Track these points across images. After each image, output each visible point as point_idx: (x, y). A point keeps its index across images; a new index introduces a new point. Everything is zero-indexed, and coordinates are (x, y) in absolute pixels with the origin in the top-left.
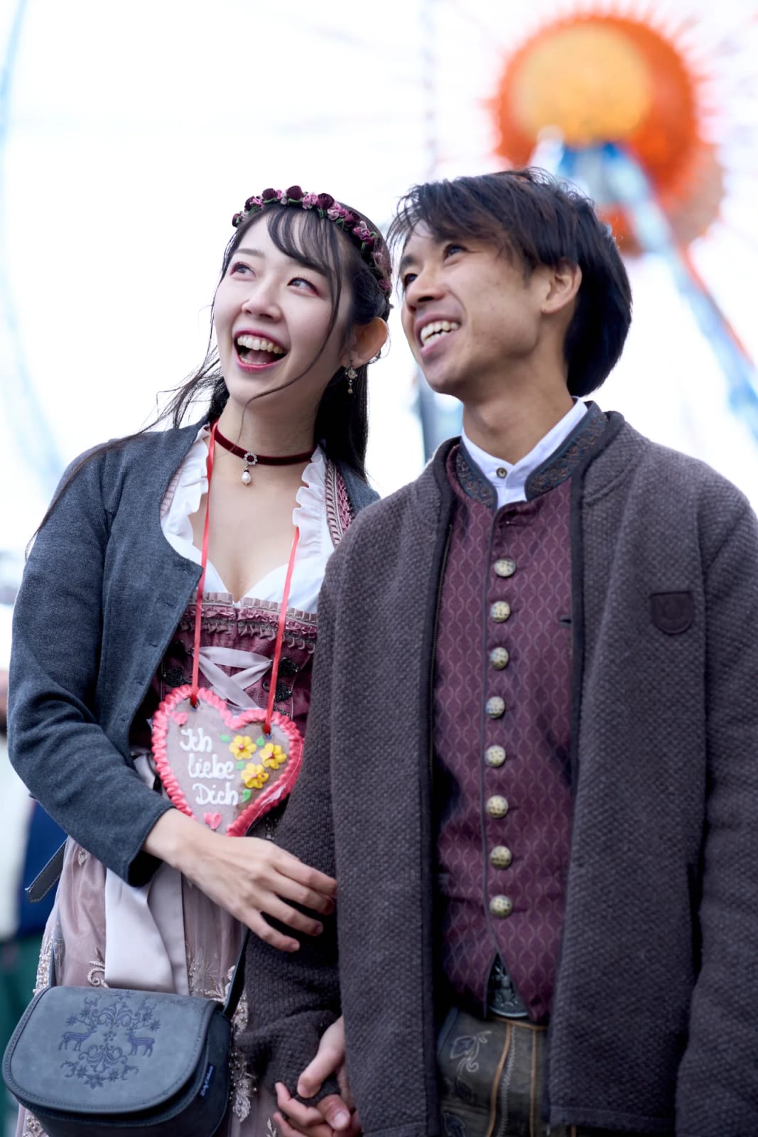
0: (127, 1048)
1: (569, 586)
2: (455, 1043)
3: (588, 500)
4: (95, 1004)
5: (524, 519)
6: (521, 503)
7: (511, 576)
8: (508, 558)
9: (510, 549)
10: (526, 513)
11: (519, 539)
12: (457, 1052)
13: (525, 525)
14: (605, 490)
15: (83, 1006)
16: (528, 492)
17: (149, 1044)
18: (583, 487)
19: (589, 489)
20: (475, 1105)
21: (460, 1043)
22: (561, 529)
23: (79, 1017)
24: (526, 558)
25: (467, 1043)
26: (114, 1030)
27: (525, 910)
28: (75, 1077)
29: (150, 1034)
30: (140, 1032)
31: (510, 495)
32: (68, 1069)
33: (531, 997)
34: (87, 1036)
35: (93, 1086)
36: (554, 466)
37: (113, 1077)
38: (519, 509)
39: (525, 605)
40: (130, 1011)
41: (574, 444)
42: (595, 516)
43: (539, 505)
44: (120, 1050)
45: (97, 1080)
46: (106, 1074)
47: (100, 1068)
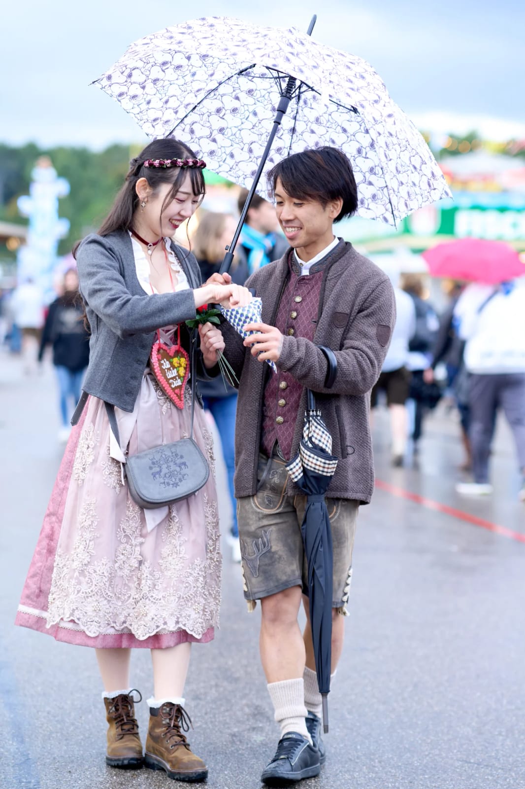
0: (178, 469)
1: (317, 309)
2: (271, 472)
3: (329, 278)
4: (154, 459)
5: (307, 282)
6: (307, 276)
7: (299, 303)
8: (299, 295)
9: (300, 292)
10: (308, 279)
11: (304, 289)
12: (272, 476)
13: (307, 284)
14: (336, 275)
15: (151, 462)
16: (310, 272)
17: (184, 464)
18: (328, 273)
19: (330, 274)
20: (277, 493)
21: (273, 473)
22: (319, 287)
23: (152, 466)
24: (305, 296)
25: (275, 473)
26: (169, 464)
27: (288, 422)
28: (167, 487)
29: (183, 460)
30: (178, 461)
31: (305, 272)
32: (163, 486)
33: (286, 452)
34: (161, 471)
35: (176, 487)
36: (321, 264)
37: (180, 480)
38: (306, 278)
39: (302, 314)
40: (169, 456)
41: (330, 256)
42: (329, 284)
43: (313, 277)
44: (176, 470)
45: (176, 485)
46: (177, 481)
47: (174, 480)
